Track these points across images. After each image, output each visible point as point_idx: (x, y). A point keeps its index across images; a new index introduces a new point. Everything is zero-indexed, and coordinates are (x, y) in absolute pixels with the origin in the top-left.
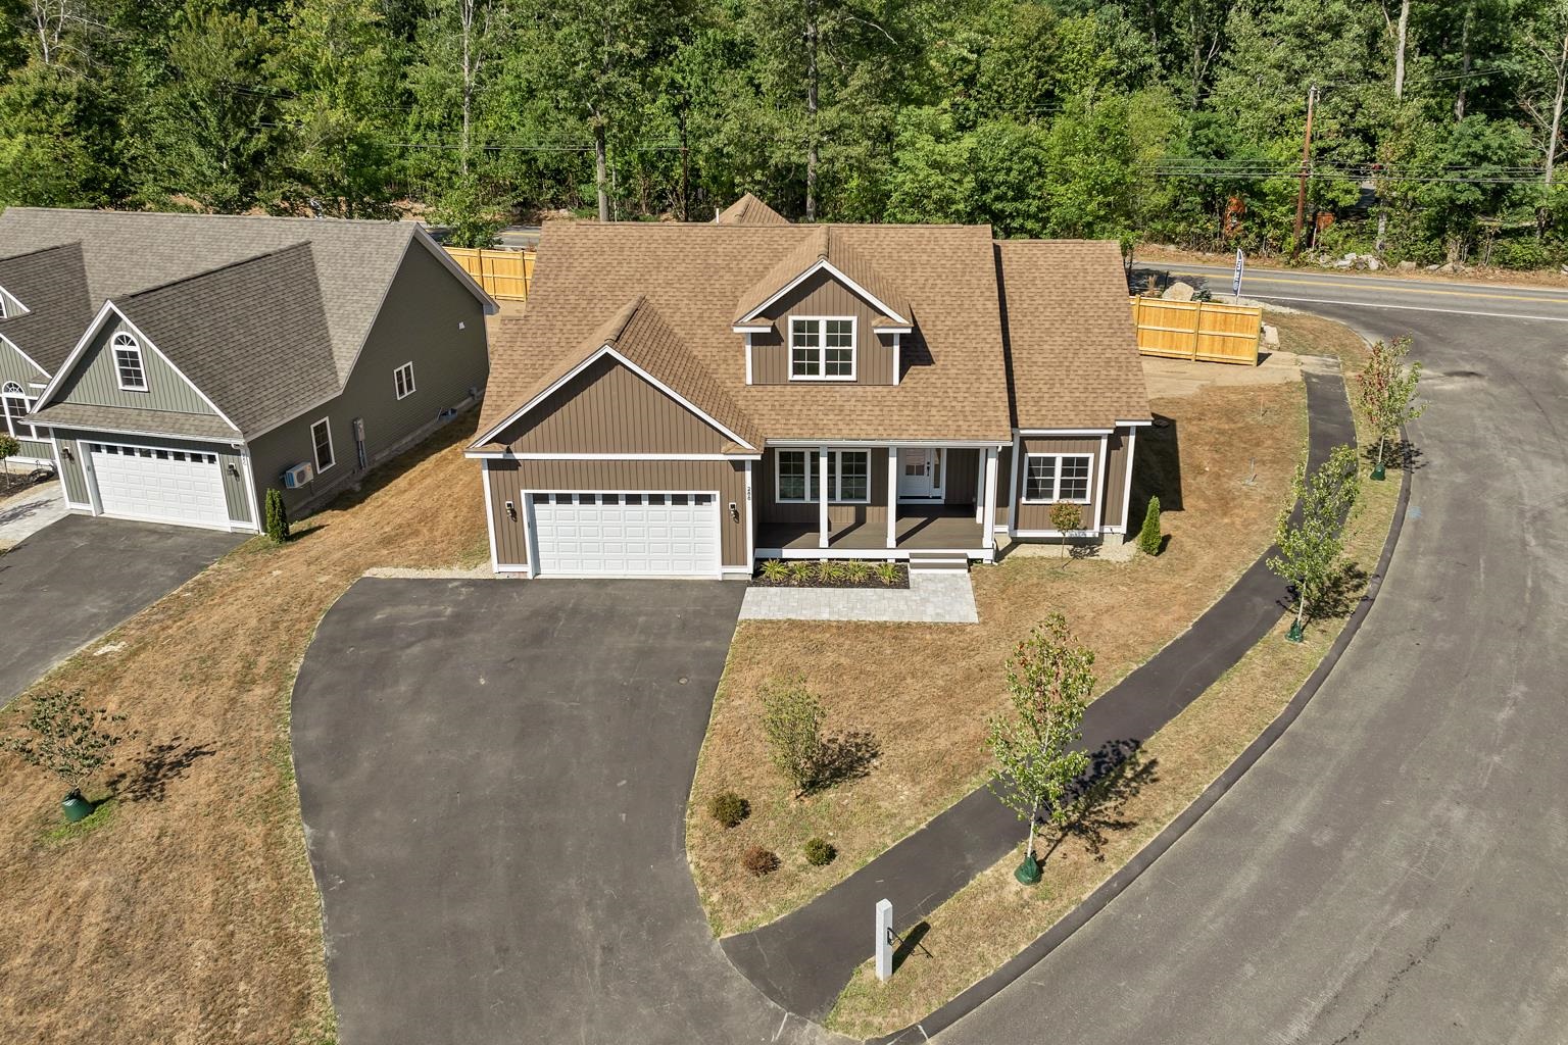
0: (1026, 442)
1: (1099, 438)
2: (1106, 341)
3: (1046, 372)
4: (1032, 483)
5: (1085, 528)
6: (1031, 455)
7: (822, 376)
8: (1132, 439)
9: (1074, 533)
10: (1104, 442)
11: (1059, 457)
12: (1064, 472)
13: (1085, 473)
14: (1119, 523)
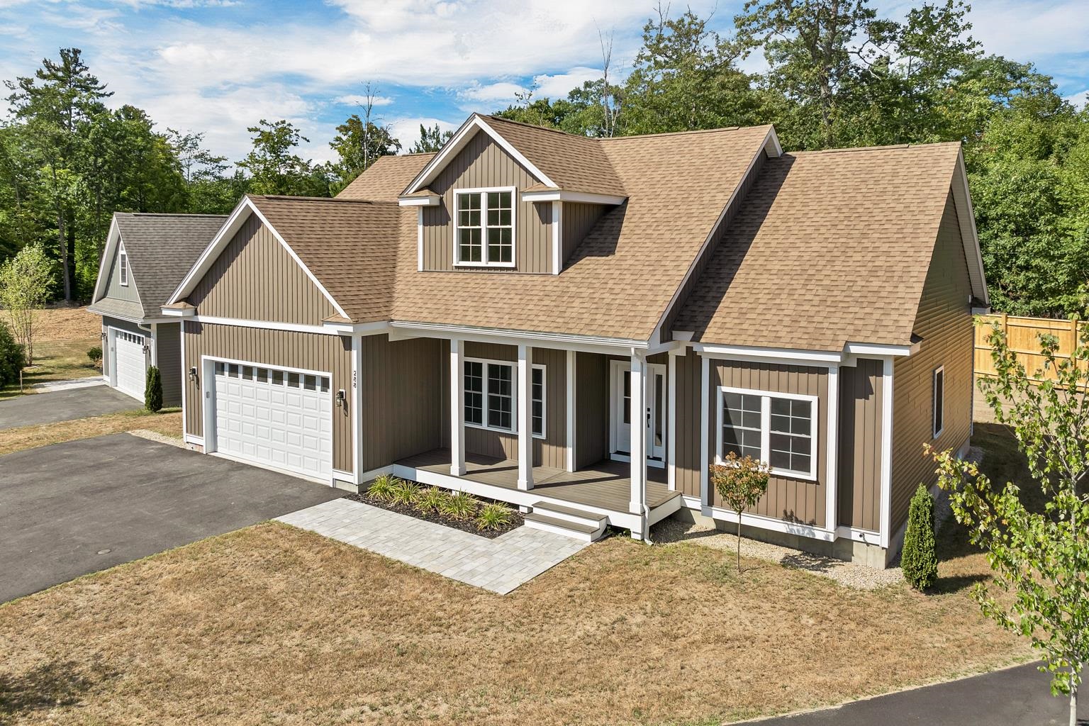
0: (720, 369)
1: (822, 370)
2: (885, 247)
3: (776, 281)
4: (730, 435)
5: (813, 523)
6: (725, 389)
7: (484, 262)
8: (887, 381)
9: (796, 529)
10: (833, 379)
11: (766, 397)
12: (775, 423)
13: (806, 428)
14: (875, 527)
